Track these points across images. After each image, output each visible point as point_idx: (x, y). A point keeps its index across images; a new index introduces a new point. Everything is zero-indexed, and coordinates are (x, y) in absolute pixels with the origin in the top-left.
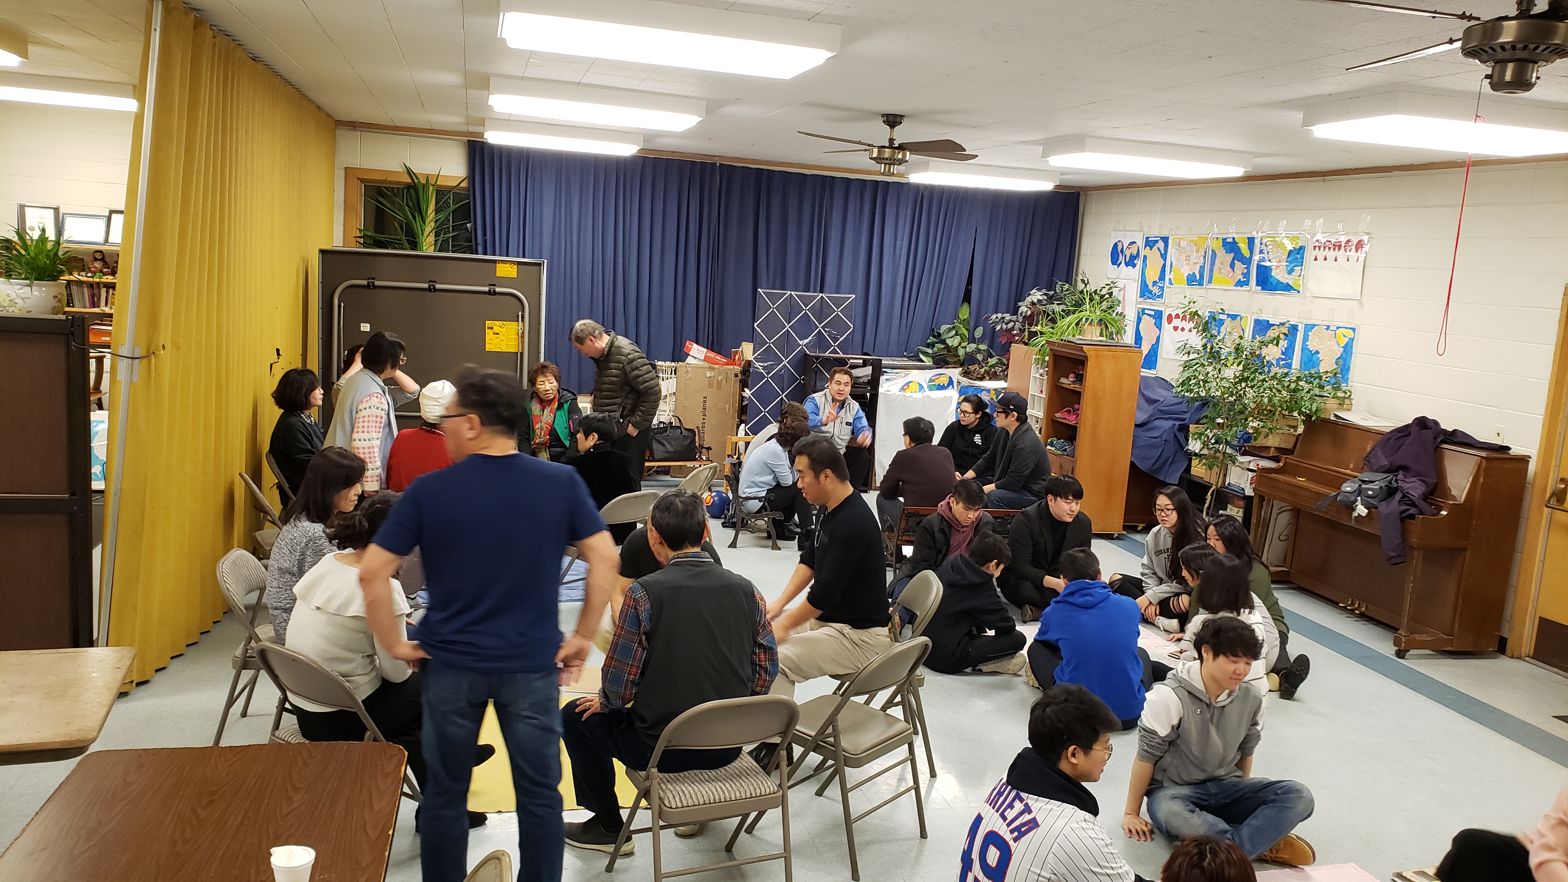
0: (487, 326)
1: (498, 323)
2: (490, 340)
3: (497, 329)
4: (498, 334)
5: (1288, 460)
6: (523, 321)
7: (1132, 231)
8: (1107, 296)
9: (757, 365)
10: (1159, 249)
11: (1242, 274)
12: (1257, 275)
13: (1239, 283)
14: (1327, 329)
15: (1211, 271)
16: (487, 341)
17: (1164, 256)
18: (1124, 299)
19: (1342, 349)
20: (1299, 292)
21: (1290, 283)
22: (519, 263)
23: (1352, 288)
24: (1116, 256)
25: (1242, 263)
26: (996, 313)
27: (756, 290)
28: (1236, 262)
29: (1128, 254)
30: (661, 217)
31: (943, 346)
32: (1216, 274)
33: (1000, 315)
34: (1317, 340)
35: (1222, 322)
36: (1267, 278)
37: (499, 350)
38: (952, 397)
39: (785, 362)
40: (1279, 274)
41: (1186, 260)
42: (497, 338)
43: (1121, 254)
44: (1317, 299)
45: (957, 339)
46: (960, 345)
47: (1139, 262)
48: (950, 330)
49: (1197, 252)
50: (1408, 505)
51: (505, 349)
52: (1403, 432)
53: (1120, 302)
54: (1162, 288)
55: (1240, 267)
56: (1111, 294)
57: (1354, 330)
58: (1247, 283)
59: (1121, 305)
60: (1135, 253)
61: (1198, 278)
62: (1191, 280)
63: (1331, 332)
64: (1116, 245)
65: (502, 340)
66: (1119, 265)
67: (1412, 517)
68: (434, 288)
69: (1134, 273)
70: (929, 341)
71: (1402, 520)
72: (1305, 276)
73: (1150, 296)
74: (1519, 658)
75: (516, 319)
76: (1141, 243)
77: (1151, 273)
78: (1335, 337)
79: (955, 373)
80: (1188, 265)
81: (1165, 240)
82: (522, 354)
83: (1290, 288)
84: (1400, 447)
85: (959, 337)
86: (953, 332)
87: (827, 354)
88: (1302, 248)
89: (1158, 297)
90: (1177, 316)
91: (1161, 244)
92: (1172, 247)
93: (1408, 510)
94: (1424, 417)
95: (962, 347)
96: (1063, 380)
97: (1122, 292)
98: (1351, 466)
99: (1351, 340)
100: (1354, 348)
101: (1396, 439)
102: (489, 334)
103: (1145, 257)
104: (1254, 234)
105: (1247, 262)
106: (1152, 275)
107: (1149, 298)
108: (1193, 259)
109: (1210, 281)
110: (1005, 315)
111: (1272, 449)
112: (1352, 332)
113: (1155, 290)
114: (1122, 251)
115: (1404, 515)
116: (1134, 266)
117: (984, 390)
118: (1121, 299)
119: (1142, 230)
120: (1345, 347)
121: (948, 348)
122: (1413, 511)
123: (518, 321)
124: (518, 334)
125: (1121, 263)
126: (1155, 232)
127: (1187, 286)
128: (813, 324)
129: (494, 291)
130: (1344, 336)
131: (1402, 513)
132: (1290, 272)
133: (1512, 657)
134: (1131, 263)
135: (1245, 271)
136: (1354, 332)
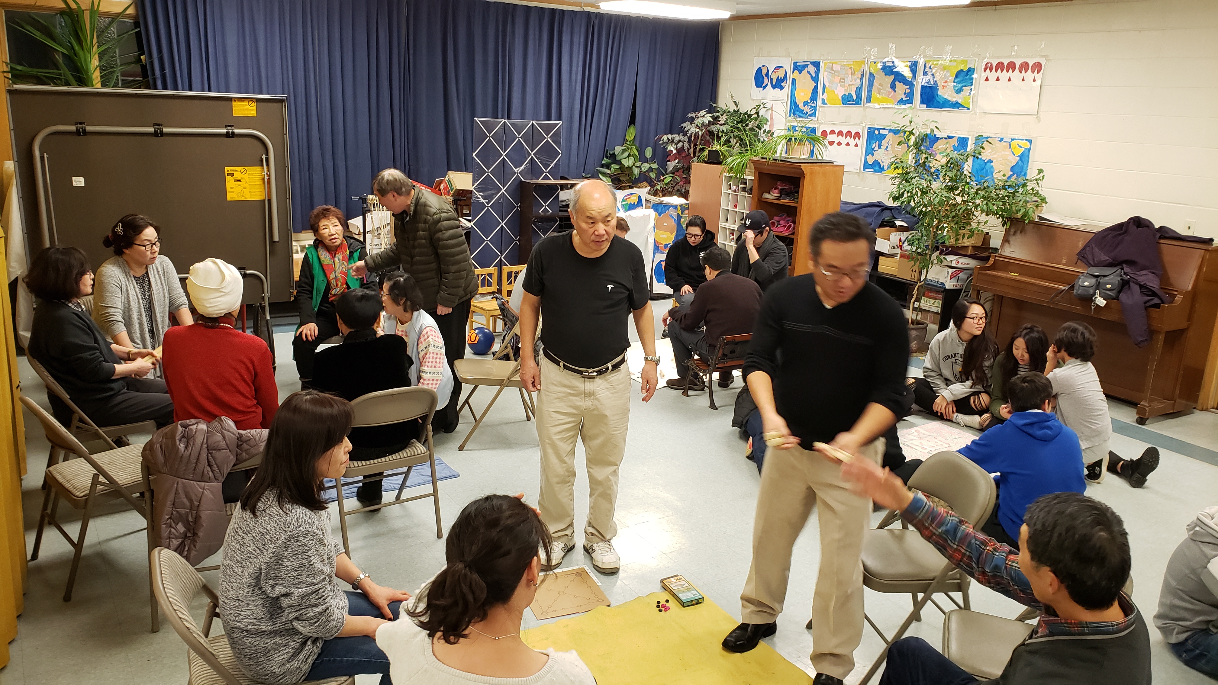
0: (226, 173)
1: (239, 169)
2: (232, 188)
3: (238, 176)
4: (240, 181)
5: (996, 258)
6: (268, 165)
7: (778, 57)
8: (756, 116)
9: (478, 194)
10: (808, 72)
11: (905, 94)
12: (921, 95)
13: (901, 102)
14: (1000, 141)
15: (869, 91)
16: (228, 189)
17: (815, 79)
18: (772, 118)
19: (1018, 158)
20: (968, 109)
21: (960, 101)
22: (258, 100)
23: (1029, 103)
24: (761, 79)
25: (904, 83)
26: (667, 134)
27: (473, 121)
28: (897, 83)
29: (774, 77)
30: (350, 46)
31: (618, 167)
32: (875, 94)
33: (670, 136)
34: (990, 151)
35: (884, 136)
36: (933, 97)
37: (243, 199)
38: (649, 215)
39: (503, 191)
40: (946, 93)
41: (840, 82)
42: (239, 185)
43: (766, 78)
44: (987, 115)
45: (631, 160)
46: (634, 165)
47: (787, 85)
48: (624, 151)
49: (853, 74)
50: (1148, 295)
51: (249, 198)
52: (1120, 229)
53: (767, 121)
54: (815, 108)
55: (901, 88)
56: (758, 113)
57: (1030, 141)
58: (910, 101)
59: (768, 123)
60: (782, 76)
61: (855, 98)
62: (847, 100)
63: (1005, 144)
64: (759, 70)
65: (245, 188)
66: (764, 88)
67: (1157, 306)
68: (162, 132)
69: (784, 94)
70: (603, 162)
71: (1146, 308)
72: (976, 94)
73: (801, 114)
74: (1207, 410)
75: (259, 163)
76: (788, 67)
77: (802, 94)
78: (1010, 147)
79: (643, 191)
80: (842, 86)
81: (816, 65)
82: (270, 201)
83: (958, 105)
84: (1118, 244)
85: (631, 157)
86: (627, 154)
87: (540, 181)
88: (970, 71)
89: (811, 115)
90: (833, 132)
91: (812, 69)
92: (825, 71)
93: (1151, 300)
94: (1138, 217)
95: (637, 167)
96: (766, 196)
97: (770, 112)
98: (1064, 261)
99: (1027, 151)
100: (1030, 156)
101: (1113, 237)
102: (230, 182)
103: (793, 80)
104: (915, 58)
105: (910, 84)
106: (803, 95)
107: (801, 117)
108: (848, 81)
109: (869, 100)
110: (674, 136)
111: (970, 247)
112: (1028, 143)
113: (807, 109)
114: (767, 74)
115: (1148, 304)
116: (782, 88)
117: (671, 206)
118: (769, 119)
119: (789, 56)
120: (1022, 156)
121: (622, 168)
122: (1156, 301)
123: (262, 165)
124: (264, 179)
125: (767, 85)
126: (803, 58)
127: (842, 105)
128: (526, 151)
129: (233, 133)
130: (1020, 146)
131: (1145, 303)
132: (959, 91)
133: (1202, 410)
134: (778, 84)
135: (908, 91)
136: (1031, 144)
